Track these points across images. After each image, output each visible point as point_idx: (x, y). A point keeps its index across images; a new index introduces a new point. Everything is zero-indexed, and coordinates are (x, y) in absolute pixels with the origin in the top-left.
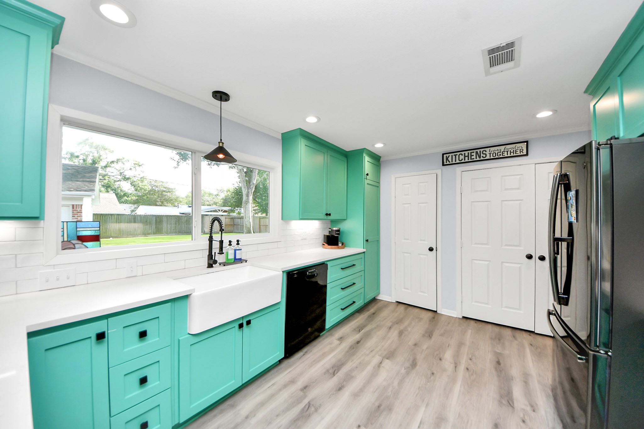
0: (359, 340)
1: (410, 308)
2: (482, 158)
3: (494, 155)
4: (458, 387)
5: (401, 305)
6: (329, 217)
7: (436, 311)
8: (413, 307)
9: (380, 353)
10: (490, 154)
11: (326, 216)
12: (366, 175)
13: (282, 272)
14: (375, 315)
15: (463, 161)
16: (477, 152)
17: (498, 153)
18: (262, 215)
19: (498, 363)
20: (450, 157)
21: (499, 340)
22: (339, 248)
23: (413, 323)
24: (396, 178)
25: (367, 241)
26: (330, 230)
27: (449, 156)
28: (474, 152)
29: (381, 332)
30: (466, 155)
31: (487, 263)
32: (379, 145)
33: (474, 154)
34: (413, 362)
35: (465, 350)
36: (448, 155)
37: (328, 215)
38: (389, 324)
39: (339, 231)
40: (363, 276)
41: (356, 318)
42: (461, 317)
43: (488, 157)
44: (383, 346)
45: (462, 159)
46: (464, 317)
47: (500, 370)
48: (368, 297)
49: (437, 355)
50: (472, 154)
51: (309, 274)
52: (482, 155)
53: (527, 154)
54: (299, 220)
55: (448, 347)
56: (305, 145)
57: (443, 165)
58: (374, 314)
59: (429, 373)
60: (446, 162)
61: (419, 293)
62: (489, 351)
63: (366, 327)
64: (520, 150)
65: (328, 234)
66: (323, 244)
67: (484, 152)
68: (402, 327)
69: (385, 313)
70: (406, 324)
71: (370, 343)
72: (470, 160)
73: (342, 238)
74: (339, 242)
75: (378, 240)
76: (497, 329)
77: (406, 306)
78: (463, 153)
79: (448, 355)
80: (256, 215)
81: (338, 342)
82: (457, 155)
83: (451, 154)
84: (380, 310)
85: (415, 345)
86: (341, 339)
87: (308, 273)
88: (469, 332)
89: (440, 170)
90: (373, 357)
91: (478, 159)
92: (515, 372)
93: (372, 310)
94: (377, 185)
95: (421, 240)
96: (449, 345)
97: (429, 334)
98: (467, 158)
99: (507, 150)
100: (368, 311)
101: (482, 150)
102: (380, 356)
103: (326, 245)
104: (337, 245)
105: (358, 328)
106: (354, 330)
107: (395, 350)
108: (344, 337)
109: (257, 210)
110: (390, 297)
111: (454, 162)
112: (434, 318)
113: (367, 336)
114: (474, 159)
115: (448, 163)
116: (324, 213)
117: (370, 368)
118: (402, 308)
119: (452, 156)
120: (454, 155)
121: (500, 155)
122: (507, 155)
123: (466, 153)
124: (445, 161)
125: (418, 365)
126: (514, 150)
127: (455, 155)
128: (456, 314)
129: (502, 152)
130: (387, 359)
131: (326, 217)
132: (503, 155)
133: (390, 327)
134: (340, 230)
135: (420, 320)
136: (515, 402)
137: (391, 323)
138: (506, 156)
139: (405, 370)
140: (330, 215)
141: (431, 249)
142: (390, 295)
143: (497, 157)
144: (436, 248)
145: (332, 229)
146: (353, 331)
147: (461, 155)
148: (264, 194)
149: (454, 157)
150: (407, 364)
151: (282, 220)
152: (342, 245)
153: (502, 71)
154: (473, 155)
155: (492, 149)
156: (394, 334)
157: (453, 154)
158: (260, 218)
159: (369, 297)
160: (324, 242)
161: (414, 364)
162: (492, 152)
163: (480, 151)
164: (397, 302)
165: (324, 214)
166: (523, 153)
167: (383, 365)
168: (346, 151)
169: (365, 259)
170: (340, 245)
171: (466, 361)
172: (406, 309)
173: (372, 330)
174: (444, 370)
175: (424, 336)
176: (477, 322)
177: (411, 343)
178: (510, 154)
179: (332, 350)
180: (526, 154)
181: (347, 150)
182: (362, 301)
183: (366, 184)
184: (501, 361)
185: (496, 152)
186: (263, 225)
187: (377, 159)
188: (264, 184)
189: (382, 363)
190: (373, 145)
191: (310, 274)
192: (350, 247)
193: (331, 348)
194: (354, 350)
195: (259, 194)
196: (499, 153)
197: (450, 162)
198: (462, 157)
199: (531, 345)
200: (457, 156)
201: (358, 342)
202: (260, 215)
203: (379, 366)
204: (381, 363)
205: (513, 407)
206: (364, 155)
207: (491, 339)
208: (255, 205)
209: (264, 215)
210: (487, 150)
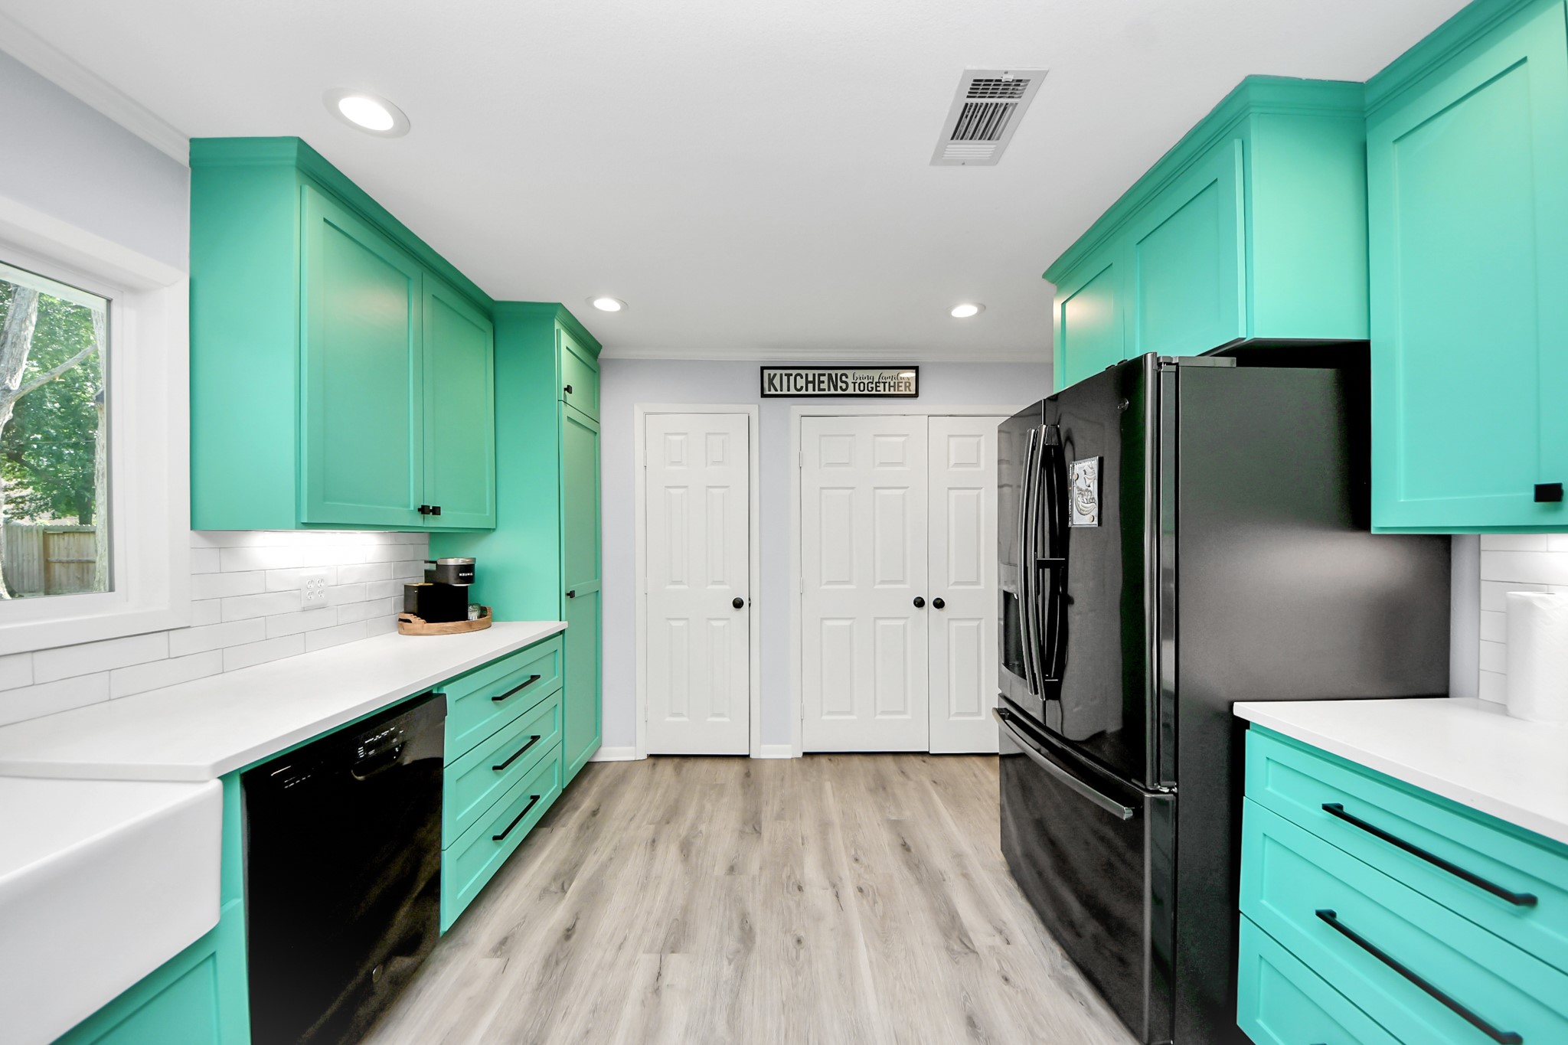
0: (569, 925)
1: (689, 765)
2: (839, 392)
3: (862, 389)
4: (863, 954)
5: (662, 762)
6: (432, 522)
7: (749, 756)
8: (692, 760)
9: (646, 940)
10: (854, 383)
11: (419, 516)
12: (565, 389)
13: (218, 783)
14: (598, 816)
15: (803, 392)
16: (830, 375)
17: (868, 384)
18: (57, 522)
19: (906, 847)
20: (777, 378)
21: (884, 788)
22: (472, 627)
23: (708, 806)
24: (646, 414)
25: (571, 595)
26: (433, 567)
27: (775, 375)
28: (824, 375)
29: (631, 869)
30: (810, 378)
31: (848, 623)
32: (607, 305)
33: (825, 379)
34: (742, 929)
35: (837, 839)
36: (772, 372)
37: (431, 511)
38: (647, 832)
39: (469, 567)
40: (560, 707)
41: (541, 848)
42: (801, 755)
43: (850, 391)
44: (649, 913)
45: (802, 387)
46: (805, 754)
47: (916, 865)
48: (571, 768)
49: (789, 877)
50: (822, 378)
51: (365, 756)
52: (840, 384)
53: (916, 395)
54: (297, 528)
55: (803, 844)
56: (325, 220)
57: (763, 395)
58: (594, 813)
59: (790, 942)
60: (770, 390)
61: (710, 719)
62: (878, 824)
63: (583, 867)
64: (905, 383)
65: (421, 582)
66: (400, 620)
67: (844, 378)
68: (683, 828)
69: (626, 801)
70: (691, 814)
71: (608, 921)
72: (817, 392)
73: (480, 593)
74: (470, 608)
75: (597, 591)
76: (868, 762)
77: (677, 760)
78: (803, 372)
79: (811, 870)
80: (26, 522)
81: (496, 963)
82: (791, 375)
83: (779, 372)
84: (610, 793)
85: (732, 869)
86: (503, 946)
87: (361, 752)
88: (828, 786)
89: (755, 406)
90: (631, 963)
91: (832, 392)
92: (940, 860)
93: (587, 804)
94: (592, 429)
95: (714, 583)
96: (803, 838)
97: (752, 825)
98: (810, 386)
99: (884, 381)
100: (576, 808)
101: (840, 372)
102: (650, 951)
103: (418, 622)
104: (464, 617)
105: (555, 879)
106: (545, 891)
107: (685, 910)
108: (513, 935)
109: (31, 500)
110: (633, 748)
111: (785, 392)
112: (748, 775)
113: (594, 894)
114: (824, 390)
115: (773, 392)
116: (414, 504)
117: (630, 1012)
118: (666, 769)
119: (781, 375)
120: (786, 375)
121: (872, 388)
122: (884, 390)
123: (810, 373)
124: (766, 385)
125: (758, 929)
126: (895, 383)
127: (788, 376)
128: (790, 751)
129: (876, 383)
130: (673, 952)
131: (418, 521)
132: (876, 391)
133: (654, 841)
134: (473, 565)
135: (721, 789)
136: (971, 935)
137: (652, 827)
138: (882, 392)
139: (732, 966)
140: (436, 511)
141: (738, 604)
142: (633, 742)
143: (866, 392)
144: (750, 600)
145: (440, 562)
146: (540, 898)
147: (798, 378)
148: (70, 438)
149: (785, 379)
150: (731, 943)
151: (191, 529)
152: (480, 616)
153: (963, 164)
154: (823, 382)
155: (859, 373)
156: (669, 856)
157: (784, 372)
158: (46, 534)
159: (574, 766)
160: (406, 612)
161: (747, 935)
162: (858, 381)
163: (836, 375)
164: (651, 756)
165: (412, 508)
166: (910, 391)
167: (668, 978)
168: (493, 300)
169: (566, 652)
170: (473, 615)
171: (850, 870)
172: (678, 771)
173: (604, 867)
174: (818, 919)
175: (742, 833)
176: (832, 757)
177: (720, 870)
178: (889, 390)
179: (480, 1006)
180: (914, 393)
181: (495, 298)
182: (556, 785)
183: (564, 420)
184: (909, 842)
185: (866, 381)
186: (65, 559)
187: (590, 348)
188: (70, 400)
189: (663, 973)
190: (589, 301)
191: (372, 753)
192: (508, 620)
193: (470, 998)
194: (562, 966)
195: (39, 436)
196: (870, 385)
197: (776, 390)
198: (801, 382)
199: (935, 782)
200: (792, 379)
201: (568, 934)
202: (45, 520)
203: (657, 991)
204: (659, 974)
205: (974, 952)
206: (557, 326)
207: (870, 790)
208: (14, 482)
209: (71, 521)
210: (849, 373)
